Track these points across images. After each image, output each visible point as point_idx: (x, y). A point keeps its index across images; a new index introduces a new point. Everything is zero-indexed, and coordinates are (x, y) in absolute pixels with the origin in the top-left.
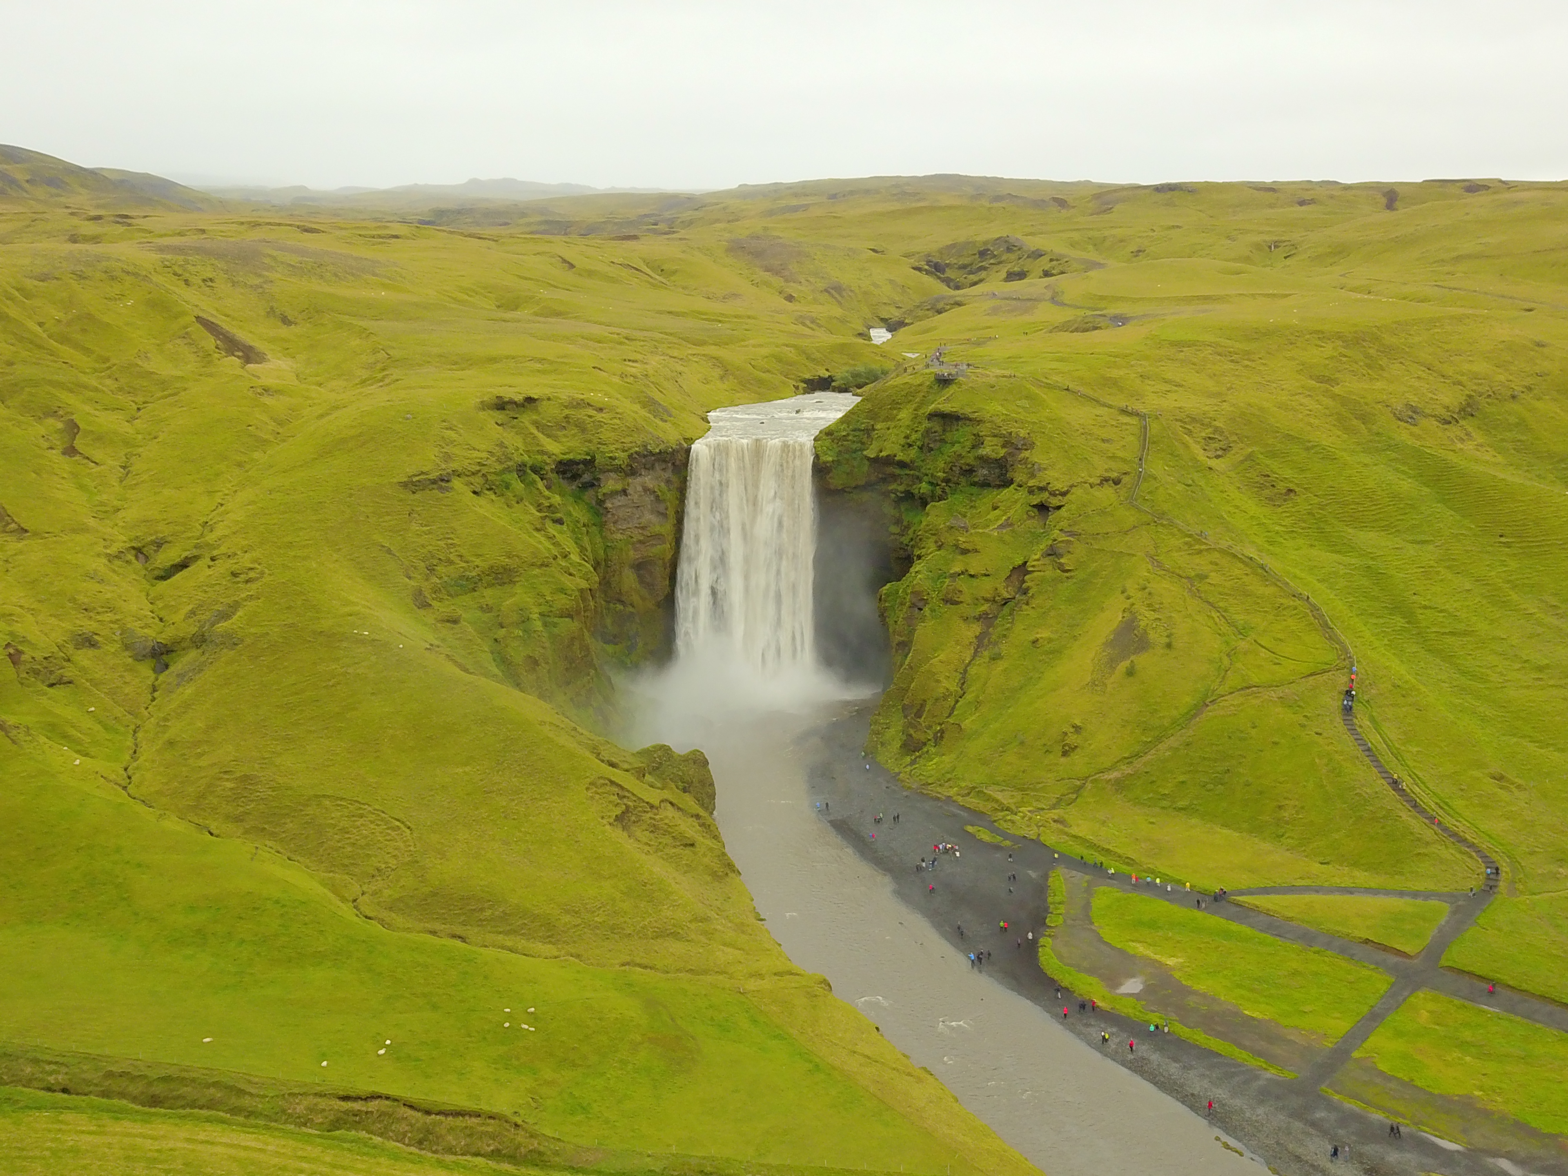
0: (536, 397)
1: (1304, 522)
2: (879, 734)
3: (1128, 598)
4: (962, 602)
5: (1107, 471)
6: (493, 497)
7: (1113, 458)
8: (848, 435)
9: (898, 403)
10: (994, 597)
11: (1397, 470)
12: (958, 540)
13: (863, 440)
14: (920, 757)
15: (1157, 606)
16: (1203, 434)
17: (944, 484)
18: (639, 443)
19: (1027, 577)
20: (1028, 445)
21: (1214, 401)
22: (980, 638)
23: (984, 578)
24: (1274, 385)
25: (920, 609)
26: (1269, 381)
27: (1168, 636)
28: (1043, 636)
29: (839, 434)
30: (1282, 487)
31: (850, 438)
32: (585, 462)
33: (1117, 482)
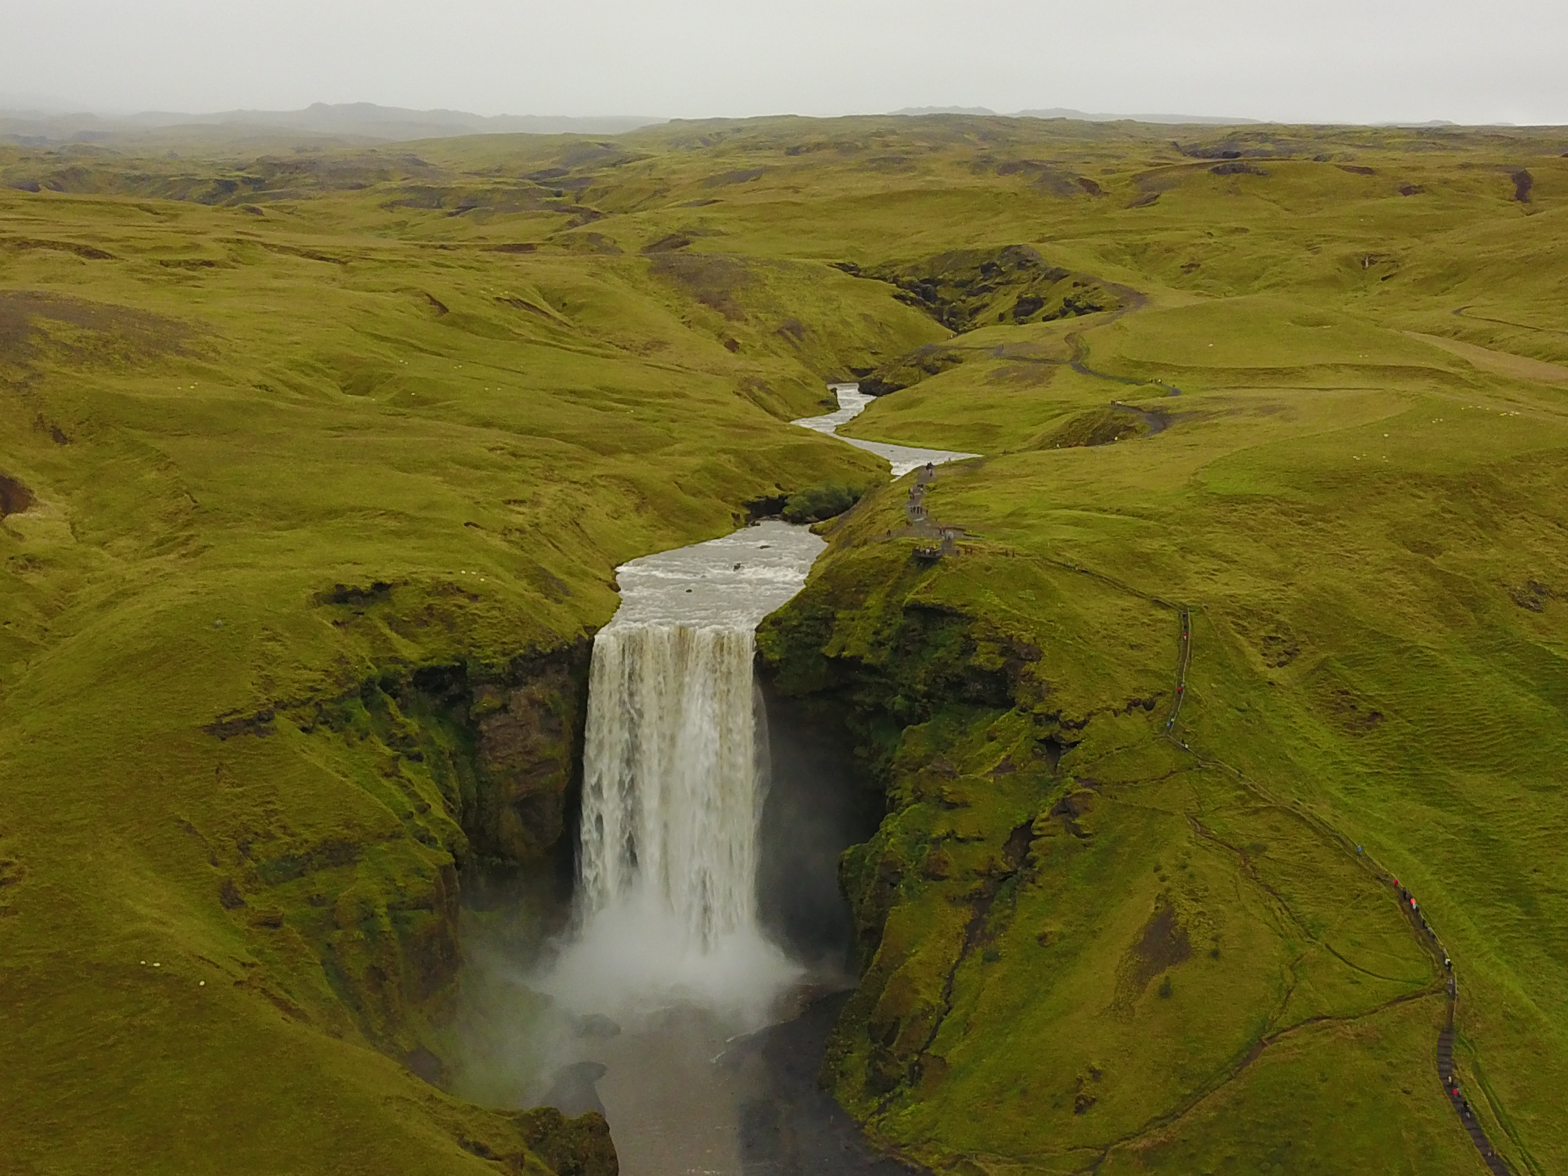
0: (388, 582)
1: (1393, 759)
2: (838, 1060)
3: (1163, 879)
4: (946, 877)
5: (1136, 690)
6: (329, 734)
7: (1145, 672)
8: (800, 625)
9: (865, 585)
10: (990, 870)
11: (1514, 680)
12: (942, 790)
13: (820, 632)
14: (891, 1100)
15: (1200, 894)
16: (1263, 634)
17: (925, 700)
18: (524, 642)
19: (1032, 843)
20: (1035, 655)
21: (1277, 584)
22: (971, 927)
23: (976, 843)
24: (1357, 557)
25: (893, 885)
26: (1349, 552)
27: (1213, 939)
28: (1052, 929)
29: (789, 623)
30: (1364, 707)
31: (804, 629)
32: (452, 670)
33: (1149, 706)
